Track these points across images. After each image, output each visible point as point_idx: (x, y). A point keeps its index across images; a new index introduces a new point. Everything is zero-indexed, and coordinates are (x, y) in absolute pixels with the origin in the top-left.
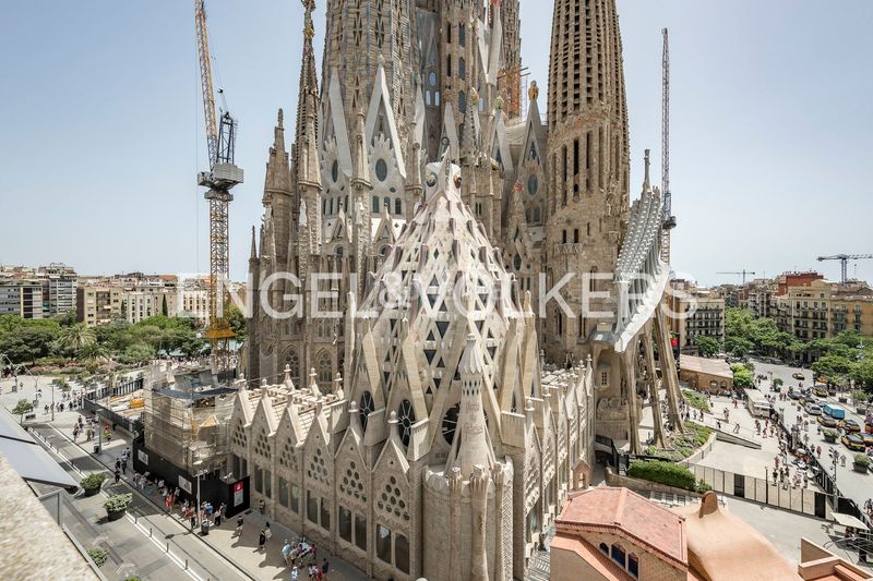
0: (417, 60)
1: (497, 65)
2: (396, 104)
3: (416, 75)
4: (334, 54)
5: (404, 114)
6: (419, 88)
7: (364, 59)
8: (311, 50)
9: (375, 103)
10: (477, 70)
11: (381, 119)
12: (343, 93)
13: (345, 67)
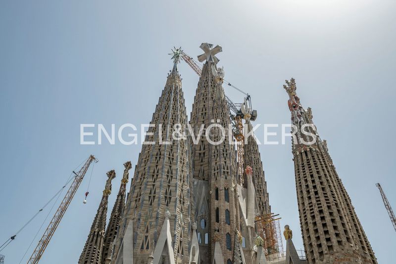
0: (193, 212)
1: (254, 213)
2: (176, 247)
3: (192, 222)
4: (131, 211)
5: (182, 253)
6: (195, 233)
7: (154, 214)
8: (106, 203)
9: (160, 245)
10: (239, 216)
11: (164, 258)
12: (135, 238)
13: (139, 219)
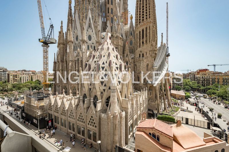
0: (100, 9)
1: (122, 11)
2: (94, 20)
3: (99, 12)
4: (77, 6)
5: (96, 23)
6: (100, 16)
7: (85, 8)
8: (71, 7)
9: (88, 19)
10: (116, 12)
11: (90, 24)
12: (79, 17)
13: (80, 10)
